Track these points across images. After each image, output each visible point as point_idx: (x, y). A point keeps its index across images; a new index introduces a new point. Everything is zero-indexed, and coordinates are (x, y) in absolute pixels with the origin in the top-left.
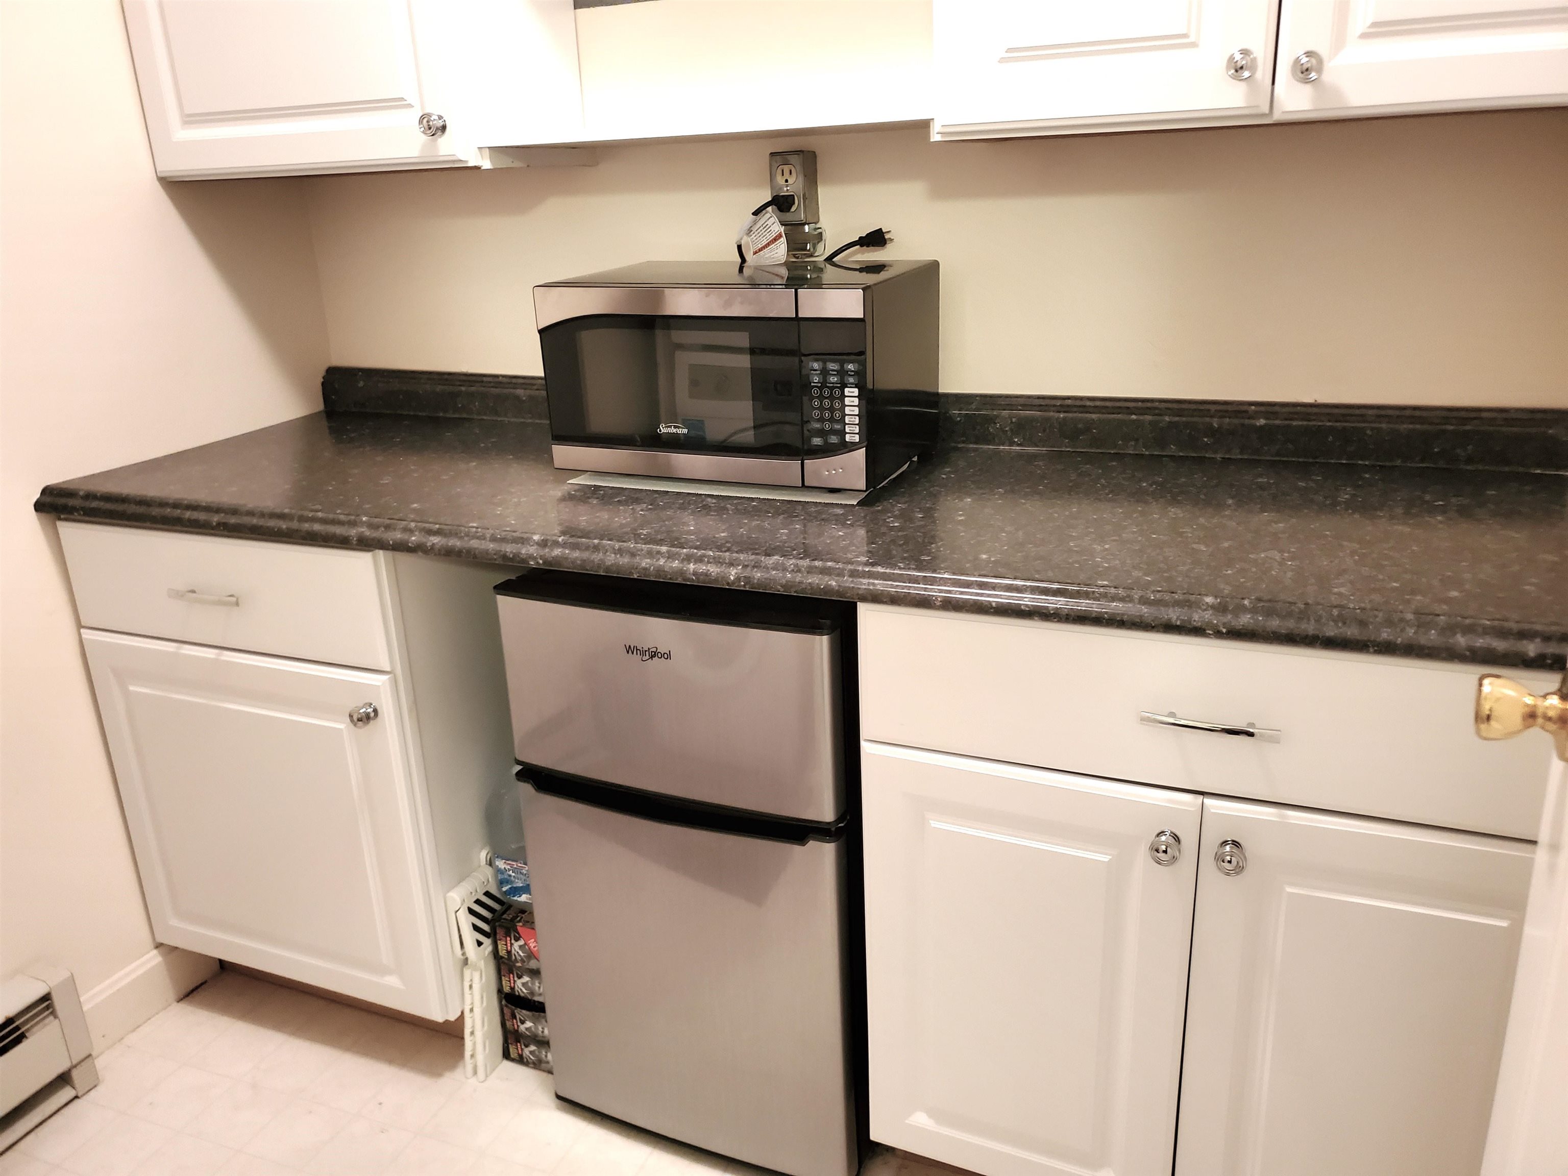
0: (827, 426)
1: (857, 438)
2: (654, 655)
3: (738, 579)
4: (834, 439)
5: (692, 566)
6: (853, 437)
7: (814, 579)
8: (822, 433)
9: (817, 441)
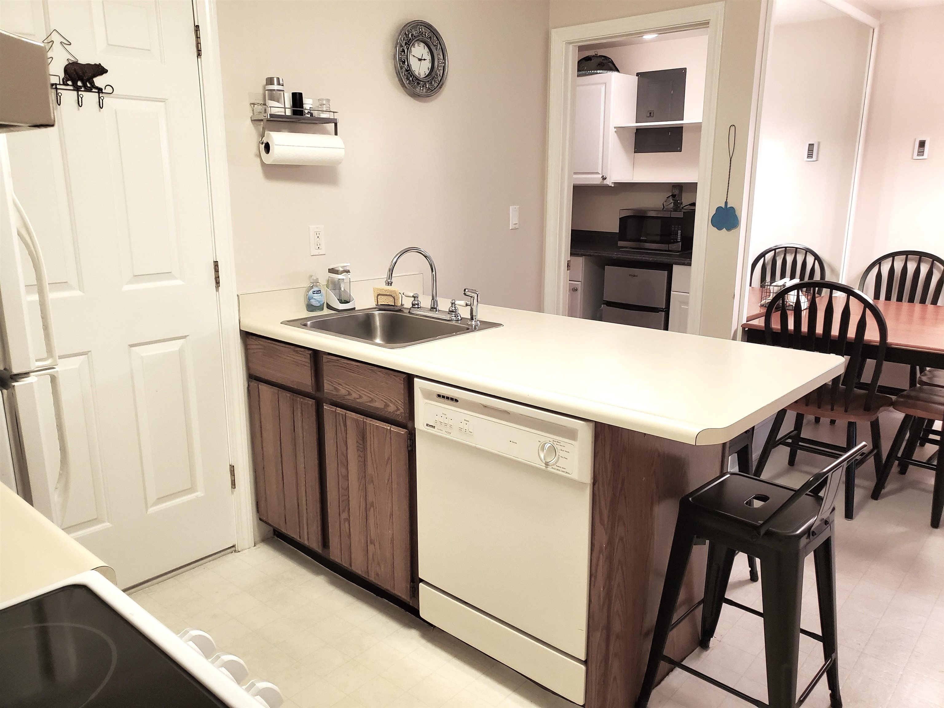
0: (674, 238)
1: (680, 240)
2: (634, 276)
3: (652, 260)
4: (675, 240)
5: (644, 258)
6: (679, 239)
7: (666, 260)
8: (673, 239)
9: (672, 241)
